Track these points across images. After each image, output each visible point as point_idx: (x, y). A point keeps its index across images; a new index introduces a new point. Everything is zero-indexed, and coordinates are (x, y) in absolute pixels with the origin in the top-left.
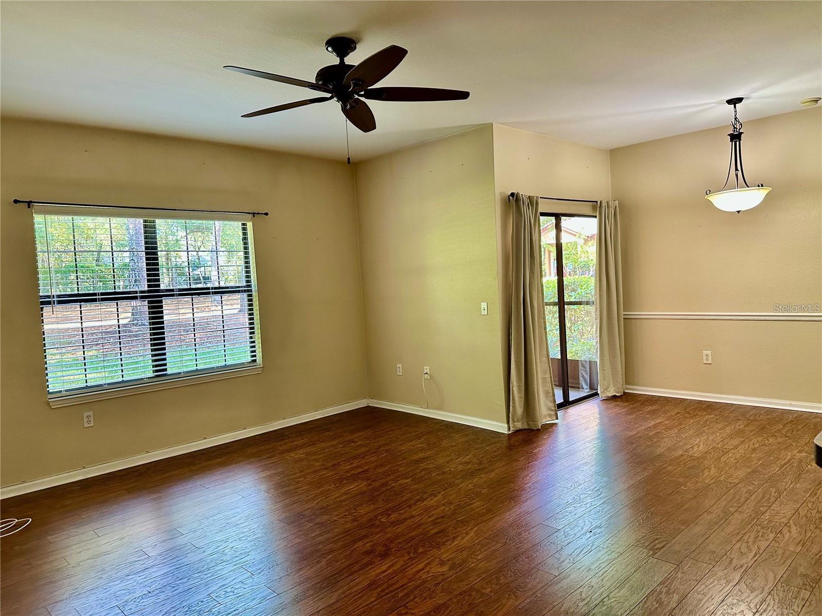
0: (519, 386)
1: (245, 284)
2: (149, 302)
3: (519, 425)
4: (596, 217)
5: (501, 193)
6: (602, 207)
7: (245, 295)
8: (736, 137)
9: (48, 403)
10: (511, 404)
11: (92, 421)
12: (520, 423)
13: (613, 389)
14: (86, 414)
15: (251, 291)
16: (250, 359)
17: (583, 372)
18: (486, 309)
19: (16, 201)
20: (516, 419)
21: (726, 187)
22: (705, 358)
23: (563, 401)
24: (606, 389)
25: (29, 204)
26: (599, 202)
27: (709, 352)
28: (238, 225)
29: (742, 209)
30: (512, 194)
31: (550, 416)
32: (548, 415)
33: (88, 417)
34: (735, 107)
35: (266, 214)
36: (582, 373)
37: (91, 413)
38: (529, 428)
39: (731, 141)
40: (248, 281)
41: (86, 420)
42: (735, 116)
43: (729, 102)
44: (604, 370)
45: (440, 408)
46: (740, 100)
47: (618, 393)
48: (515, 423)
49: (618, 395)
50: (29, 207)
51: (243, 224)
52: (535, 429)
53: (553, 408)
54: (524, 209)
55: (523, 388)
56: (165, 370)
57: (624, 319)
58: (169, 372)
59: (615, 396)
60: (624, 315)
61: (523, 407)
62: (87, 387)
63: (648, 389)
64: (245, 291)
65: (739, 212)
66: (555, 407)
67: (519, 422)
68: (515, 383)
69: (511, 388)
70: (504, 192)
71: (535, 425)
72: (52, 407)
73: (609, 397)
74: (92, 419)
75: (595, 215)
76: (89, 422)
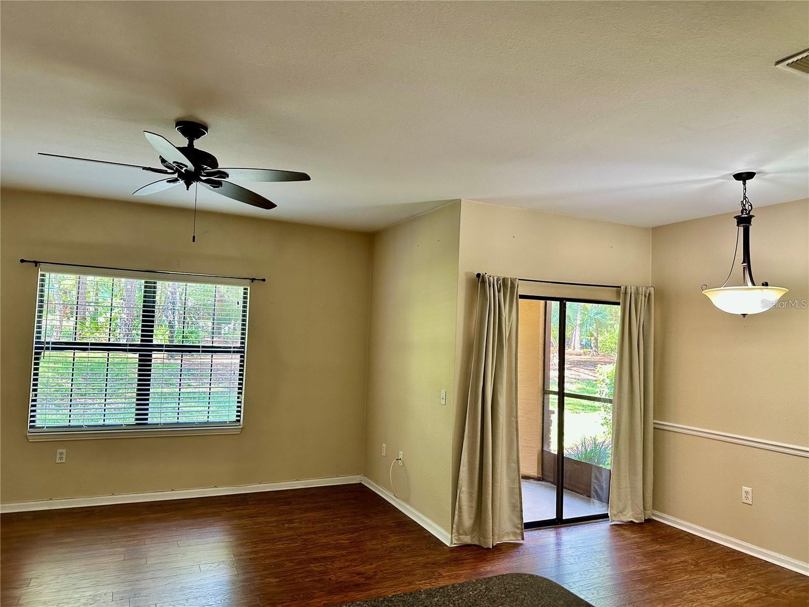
0: (471, 493)
1: (239, 345)
2: (140, 355)
3: (467, 540)
4: (618, 304)
5: (466, 274)
6: (627, 293)
7: (238, 356)
8: (744, 221)
9: (26, 437)
10: (457, 512)
11: (64, 458)
12: (468, 537)
13: (631, 513)
14: (59, 451)
15: (243, 352)
16: (235, 419)
17: (596, 486)
18: (444, 398)
19: (22, 261)
20: (461, 532)
21: (730, 282)
22: (744, 494)
23: (555, 517)
24: (621, 512)
25: (36, 263)
26: (622, 288)
27: (749, 489)
28: (241, 290)
29: (749, 312)
30: (478, 275)
31: (515, 534)
32: (513, 532)
33: (61, 454)
34: (744, 184)
35: (264, 280)
36: (595, 488)
37: (64, 451)
38: (480, 545)
39: (738, 224)
40: (242, 343)
41: (58, 456)
42: (745, 194)
43: (738, 177)
44: (620, 489)
45: (407, 501)
46: (750, 175)
47: (637, 520)
48: (460, 536)
49: (636, 521)
50: (36, 266)
51: (245, 289)
52: (485, 547)
53: (520, 526)
54: (490, 292)
55: (475, 495)
56: (146, 419)
57: (654, 428)
58: (149, 421)
59: (632, 522)
60: (654, 423)
61: (473, 519)
62: (69, 426)
63: (678, 521)
64: (237, 352)
65: (744, 315)
66: (522, 525)
67: (466, 535)
68: (464, 489)
69: (458, 494)
70: (472, 272)
71: (486, 543)
72: (30, 441)
73: (624, 522)
74: (64, 456)
75: (618, 301)
76: (61, 458)
